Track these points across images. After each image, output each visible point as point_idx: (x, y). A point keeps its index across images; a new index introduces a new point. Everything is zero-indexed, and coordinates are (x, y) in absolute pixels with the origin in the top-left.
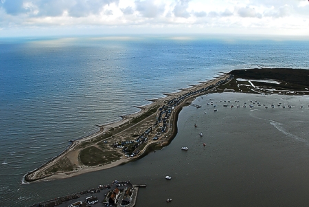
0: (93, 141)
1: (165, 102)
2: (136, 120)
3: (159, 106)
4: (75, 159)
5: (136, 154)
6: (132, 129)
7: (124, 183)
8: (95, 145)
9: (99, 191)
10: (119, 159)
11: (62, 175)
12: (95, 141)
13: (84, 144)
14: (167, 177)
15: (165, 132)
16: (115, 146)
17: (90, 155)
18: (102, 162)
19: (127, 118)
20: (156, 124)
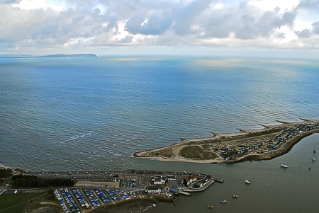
0: (200, 143)
1: (296, 126)
2: (251, 135)
3: (286, 128)
4: (177, 151)
5: (231, 159)
6: (242, 141)
7: (204, 175)
8: (200, 146)
9: (181, 175)
10: (214, 159)
11: (160, 158)
12: (202, 143)
13: (192, 143)
14: (247, 181)
15: (274, 149)
16: (217, 150)
17: (191, 151)
18: (198, 157)
19: (244, 132)
20: (270, 141)
